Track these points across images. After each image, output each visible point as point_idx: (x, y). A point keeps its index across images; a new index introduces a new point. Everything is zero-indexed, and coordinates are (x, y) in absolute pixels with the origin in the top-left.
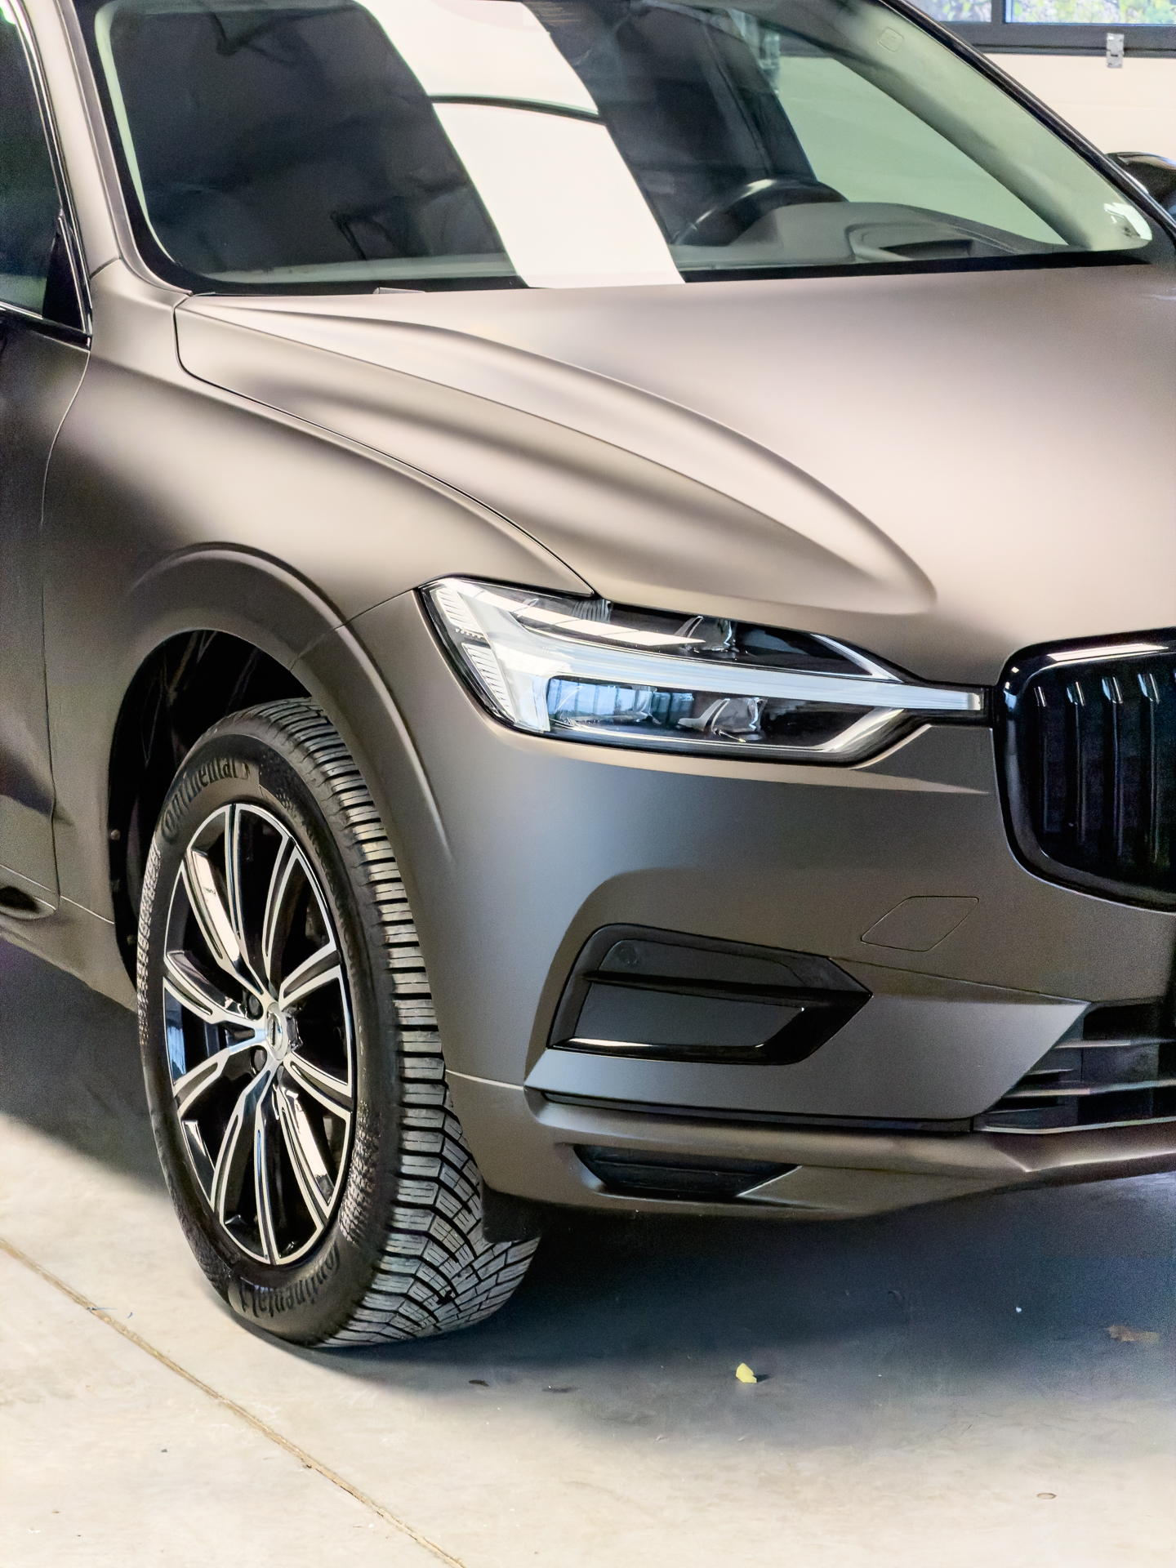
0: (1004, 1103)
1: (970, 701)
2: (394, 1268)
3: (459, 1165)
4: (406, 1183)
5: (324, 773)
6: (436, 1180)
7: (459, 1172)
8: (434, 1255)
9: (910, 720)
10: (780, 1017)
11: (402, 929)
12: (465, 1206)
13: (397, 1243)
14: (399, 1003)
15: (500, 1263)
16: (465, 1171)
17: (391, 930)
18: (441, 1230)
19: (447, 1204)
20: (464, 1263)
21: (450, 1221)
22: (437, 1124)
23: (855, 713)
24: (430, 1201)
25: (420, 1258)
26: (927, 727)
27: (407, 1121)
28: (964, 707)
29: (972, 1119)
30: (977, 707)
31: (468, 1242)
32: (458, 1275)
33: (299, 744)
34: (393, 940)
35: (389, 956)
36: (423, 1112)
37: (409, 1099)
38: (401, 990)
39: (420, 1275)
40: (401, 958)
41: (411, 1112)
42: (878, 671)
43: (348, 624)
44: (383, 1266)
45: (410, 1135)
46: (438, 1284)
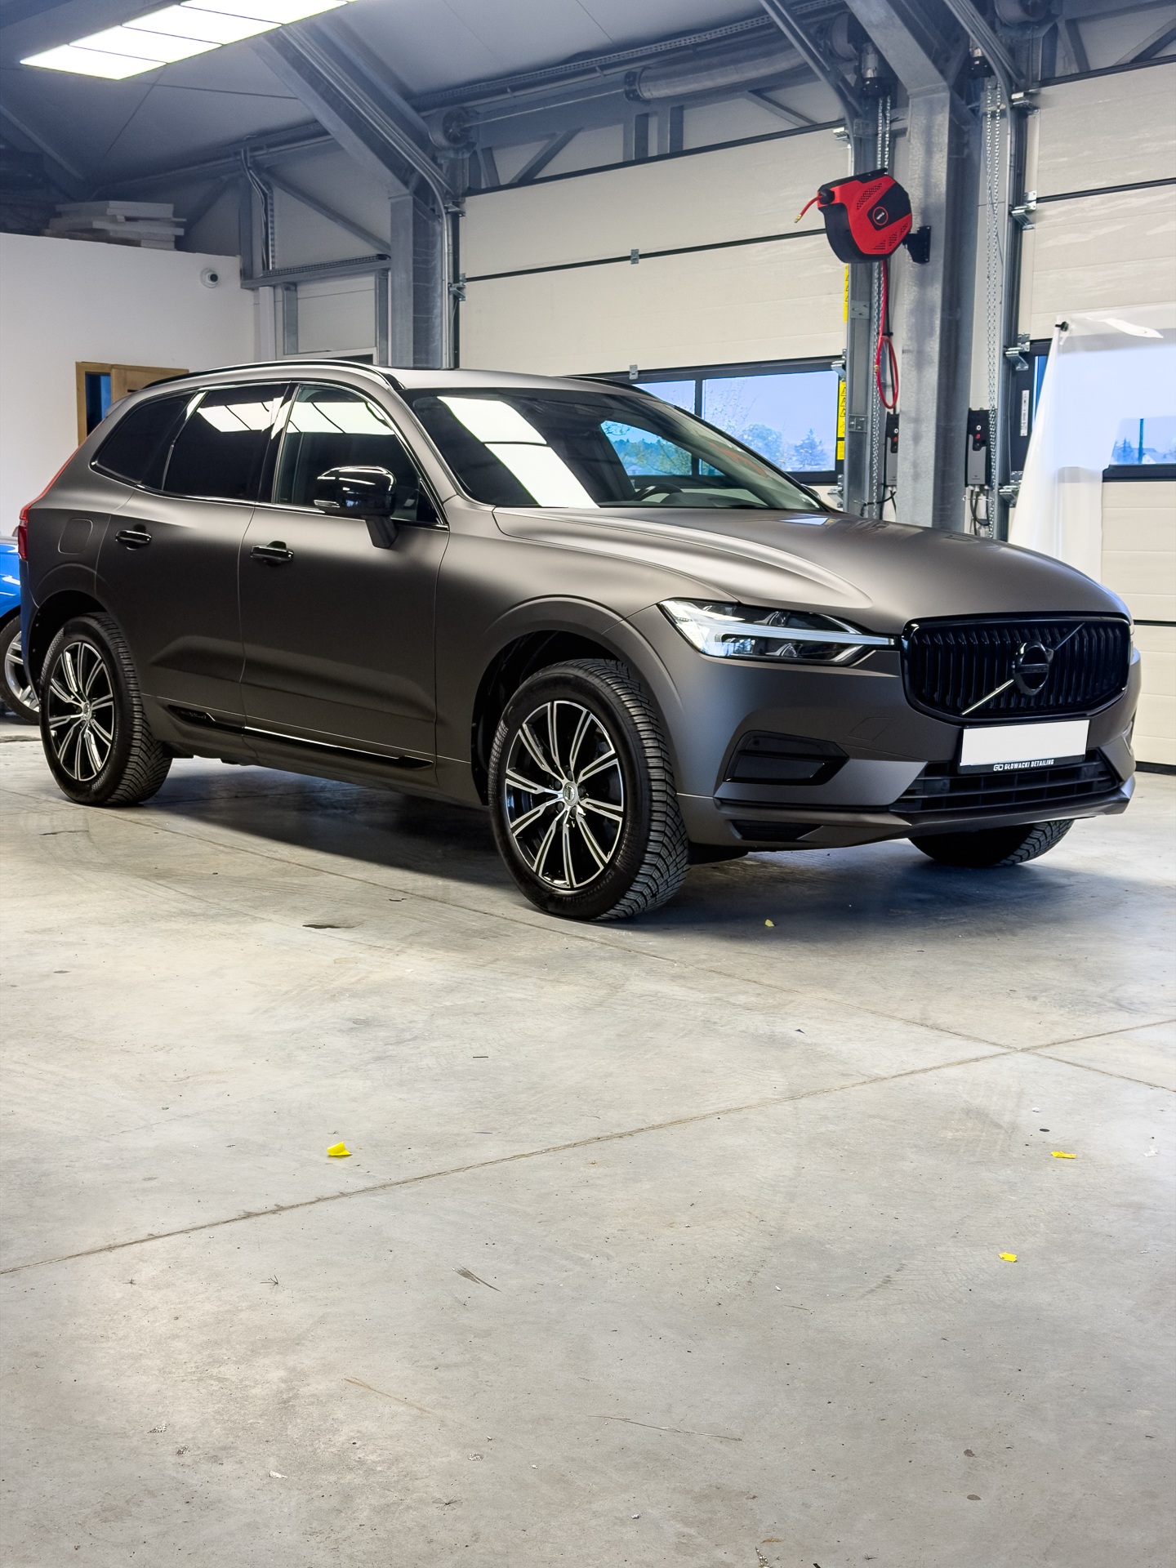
0: (899, 801)
1: (890, 642)
2: (641, 880)
3: (670, 836)
4: (651, 843)
5: (607, 683)
6: (661, 842)
7: (669, 838)
8: (656, 875)
9: (867, 649)
10: (815, 767)
11: (649, 741)
12: (670, 855)
13: (644, 869)
14: (650, 770)
15: (676, 880)
16: (672, 839)
17: (645, 742)
18: (660, 864)
19: (664, 853)
20: (665, 878)
21: (664, 860)
22: (663, 819)
23: (845, 646)
24: (658, 851)
25: (651, 876)
26: (874, 651)
27: (653, 818)
28: (887, 644)
29: (887, 806)
30: (893, 643)
31: (668, 870)
32: (662, 884)
33: (591, 673)
34: (646, 745)
35: (645, 752)
36: (659, 814)
37: (654, 809)
38: (651, 765)
39: (649, 883)
40: (649, 752)
41: (655, 814)
42: (852, 630)
43: (625, 619)
44: (637, 879)
45: (654, 823)
46: (654, 888)
